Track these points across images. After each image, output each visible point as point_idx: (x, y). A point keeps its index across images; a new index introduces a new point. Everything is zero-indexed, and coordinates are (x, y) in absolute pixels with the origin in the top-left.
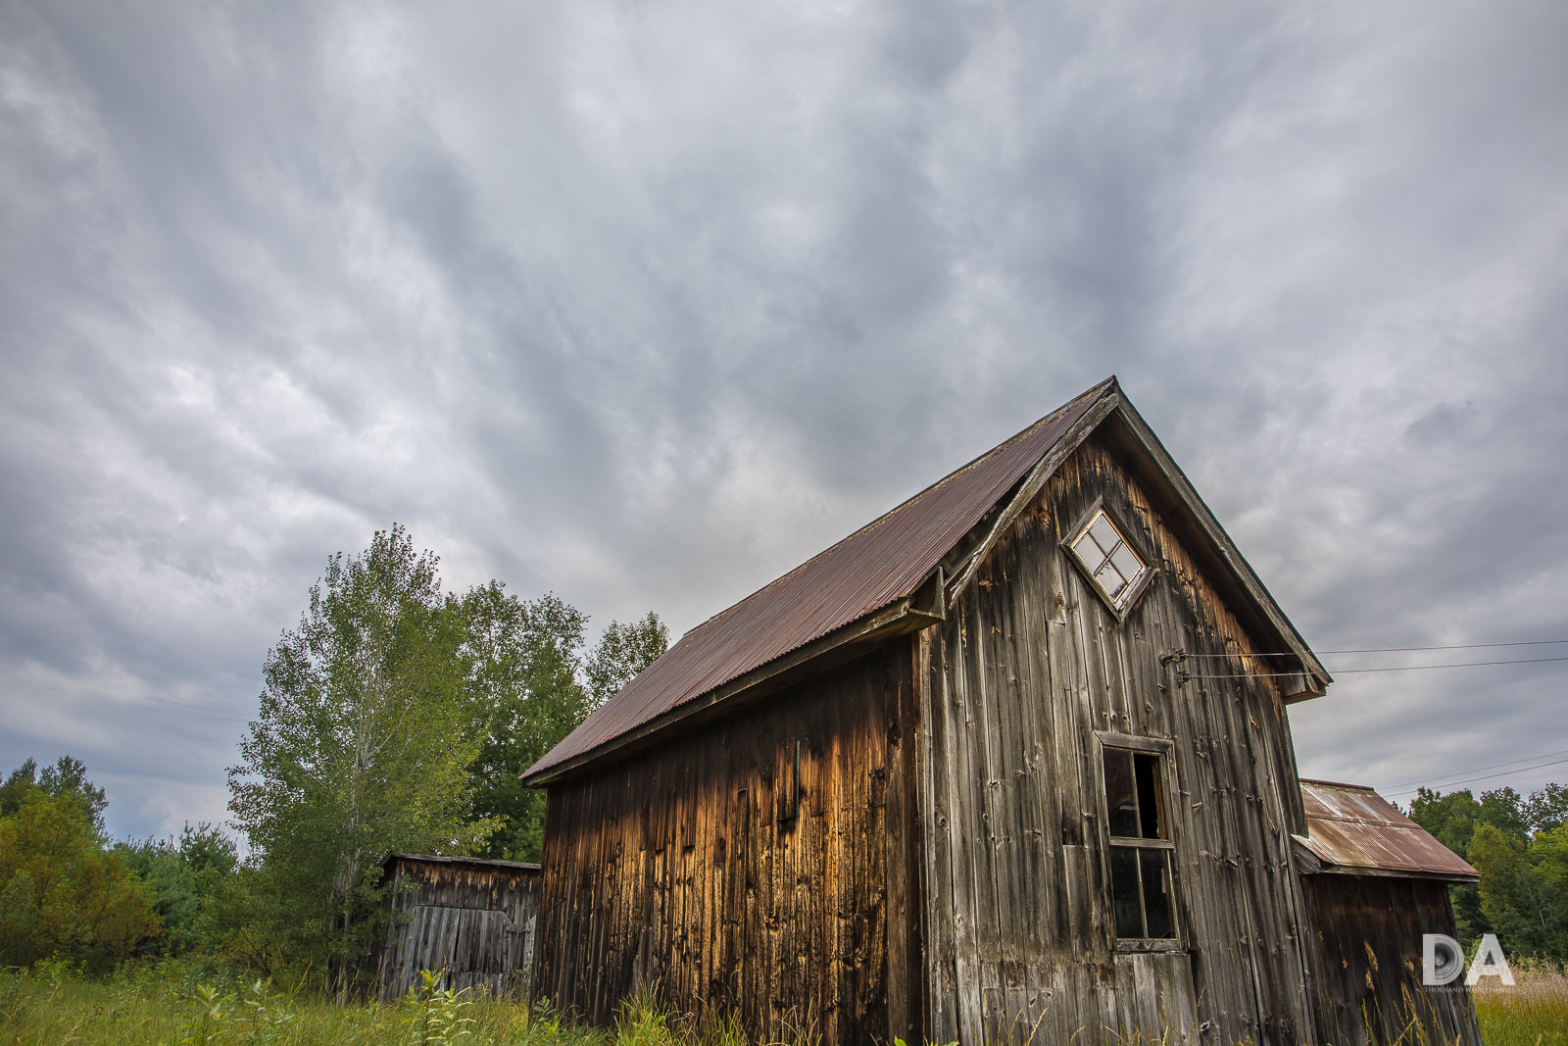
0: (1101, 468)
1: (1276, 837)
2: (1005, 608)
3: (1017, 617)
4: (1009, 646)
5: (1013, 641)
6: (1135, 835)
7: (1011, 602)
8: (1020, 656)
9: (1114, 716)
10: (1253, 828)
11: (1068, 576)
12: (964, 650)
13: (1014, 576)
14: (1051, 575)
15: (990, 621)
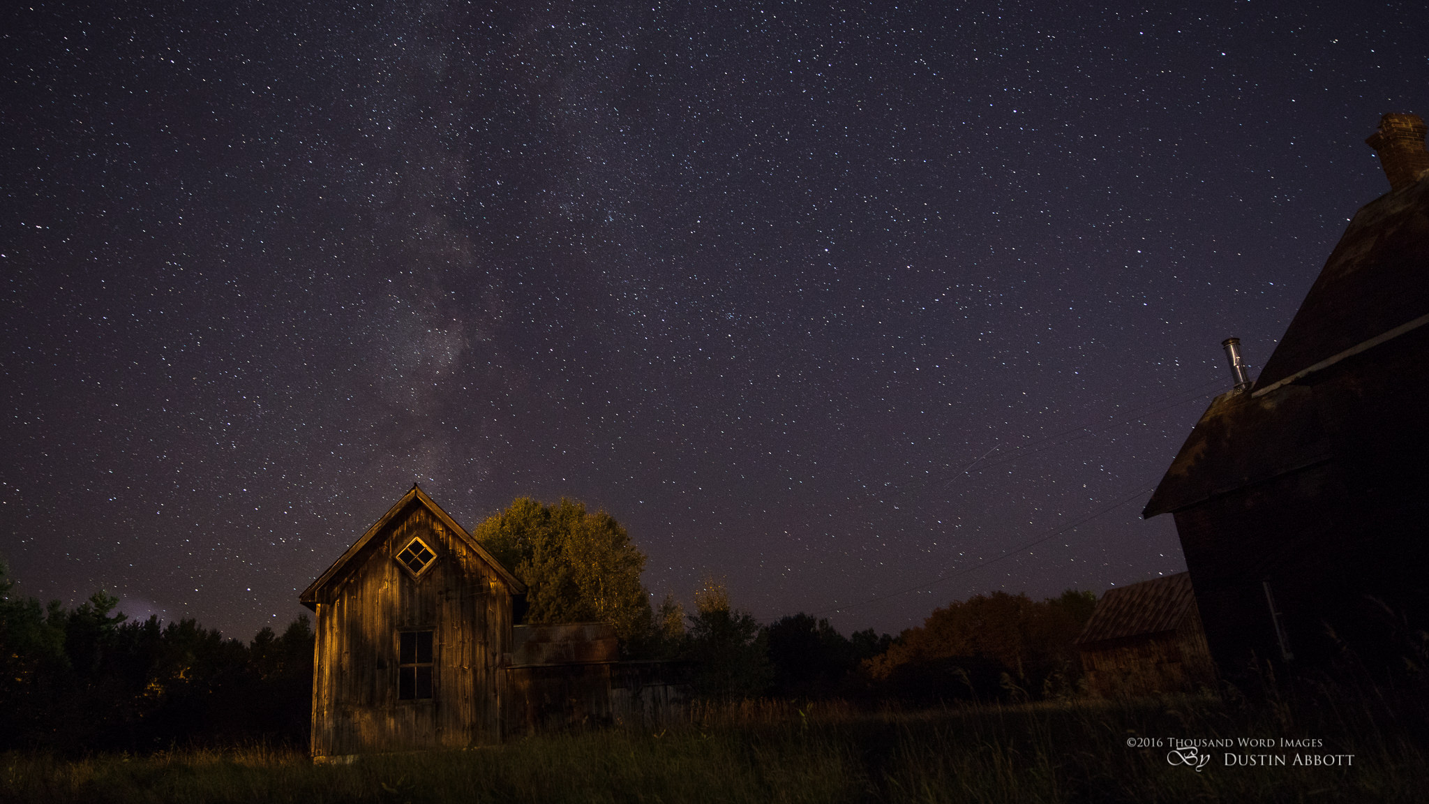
0: (419, 519)
1: (494, 655)
2: (359, 587)
3: (364, 590)
4: (359, 601)
5: (362, 599)
6: (415, 663)
7: (362, 584)
8: (364, 604)
9: (409, 620)
10: (480, 653)
11: (393, 568)
12: (338, 607)
13: (365, 575)
14: (383, 571)
15: (350, 594)
